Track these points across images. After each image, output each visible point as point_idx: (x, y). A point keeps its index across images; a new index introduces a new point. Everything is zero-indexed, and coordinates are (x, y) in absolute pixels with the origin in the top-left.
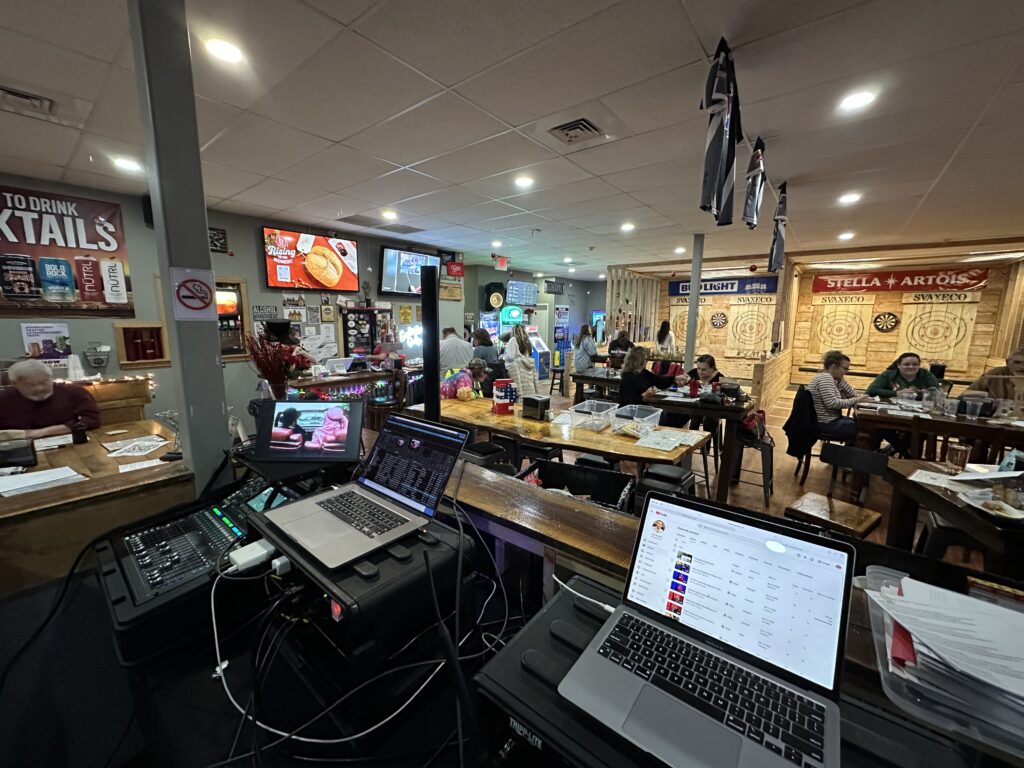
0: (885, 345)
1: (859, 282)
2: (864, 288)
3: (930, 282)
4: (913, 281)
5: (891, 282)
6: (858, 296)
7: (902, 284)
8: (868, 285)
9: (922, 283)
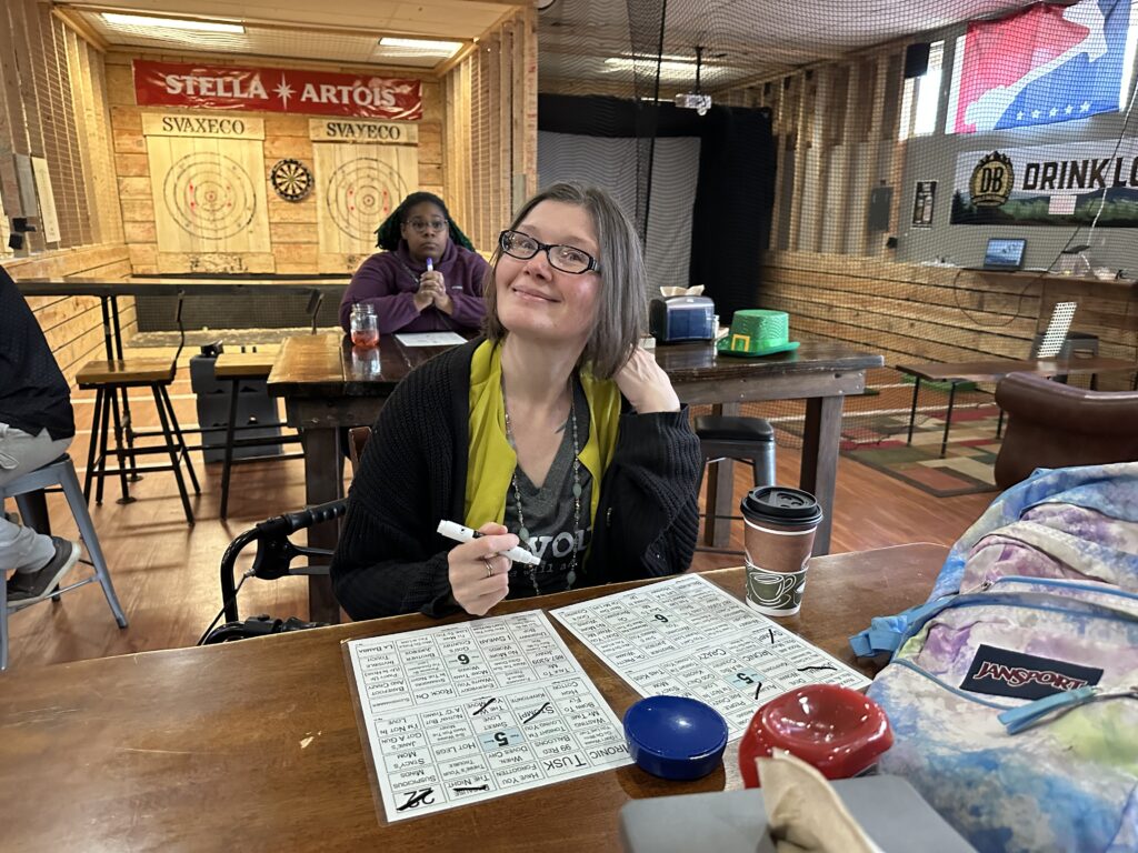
0: (300, 228)
1: (228, 88)
2: (242, 100)
3: (346, 100)
4: (320, 97)
5: (284, 92)
6: (233, 120)
7: (303, 99)
8: (245, 95)
9: (335, 101)
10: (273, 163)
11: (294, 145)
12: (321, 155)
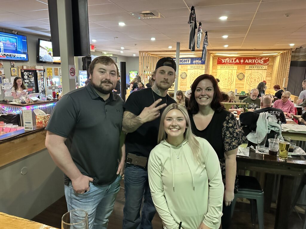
1: (232, 61)
5: (242, 61)
6: (232, 66)
7: (245, 62)
8: (235, 62)
9: (251, 62)
10: (238, 74)
11: (242, 70)
12: (247, 72)
